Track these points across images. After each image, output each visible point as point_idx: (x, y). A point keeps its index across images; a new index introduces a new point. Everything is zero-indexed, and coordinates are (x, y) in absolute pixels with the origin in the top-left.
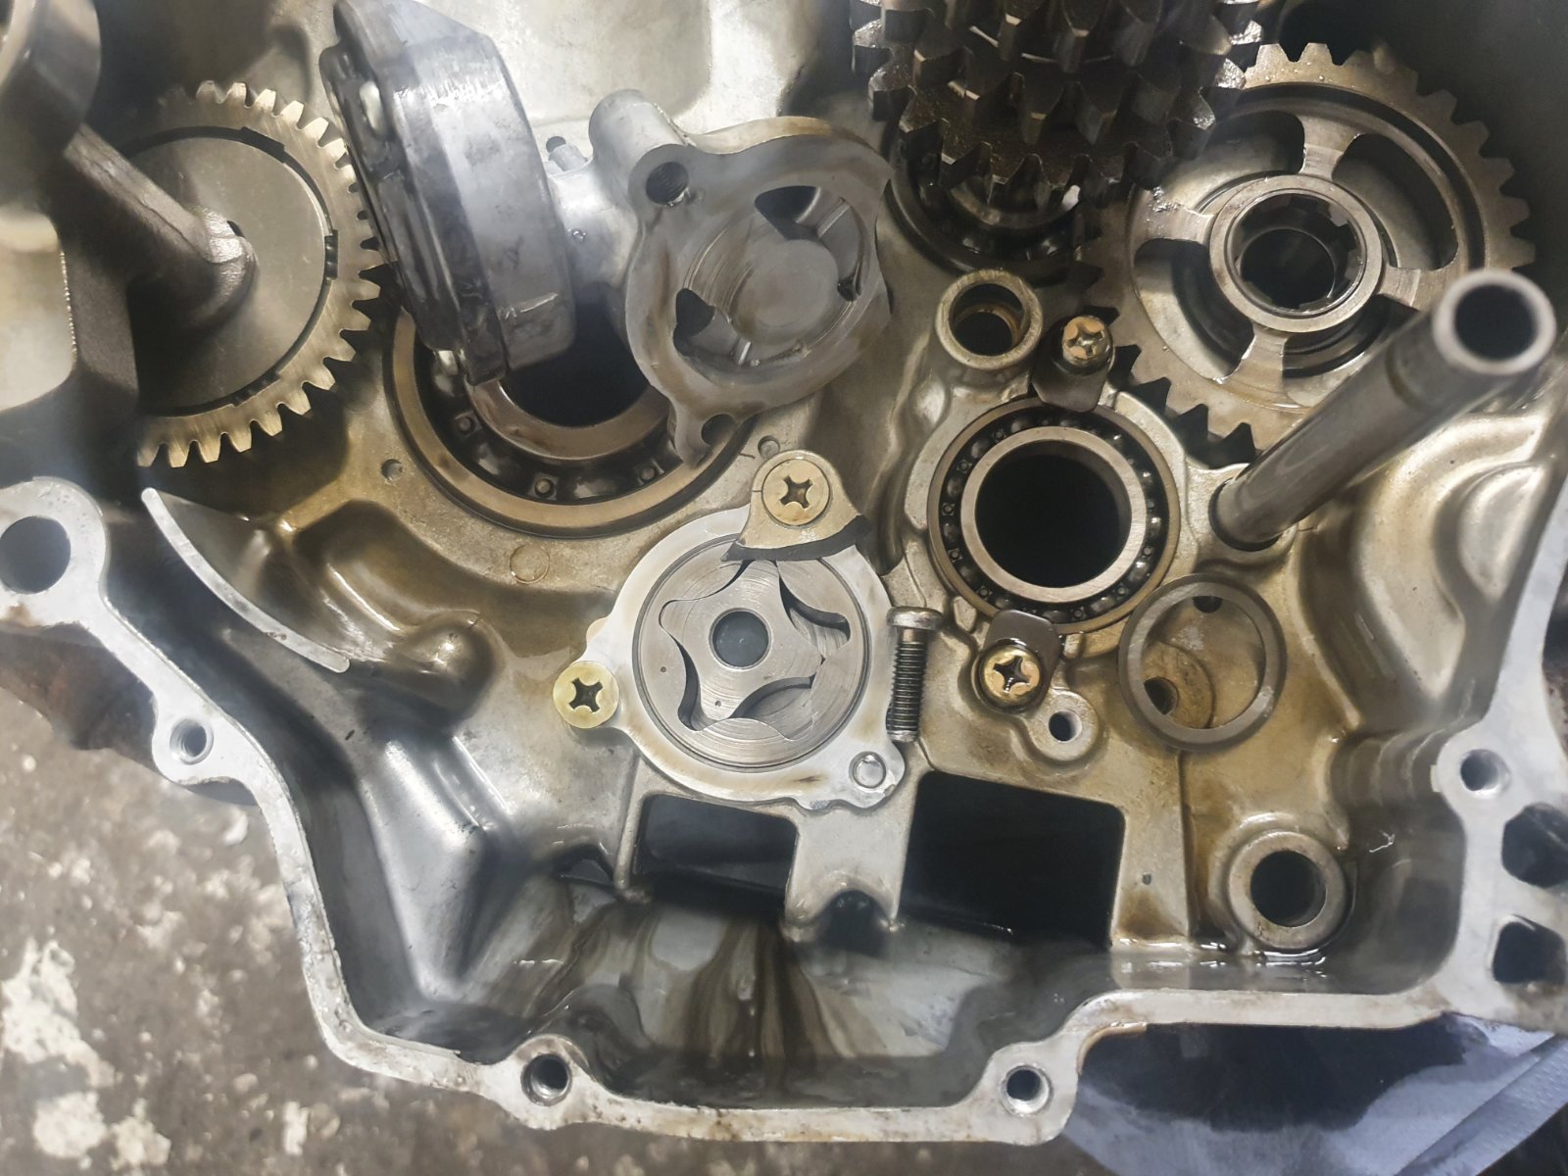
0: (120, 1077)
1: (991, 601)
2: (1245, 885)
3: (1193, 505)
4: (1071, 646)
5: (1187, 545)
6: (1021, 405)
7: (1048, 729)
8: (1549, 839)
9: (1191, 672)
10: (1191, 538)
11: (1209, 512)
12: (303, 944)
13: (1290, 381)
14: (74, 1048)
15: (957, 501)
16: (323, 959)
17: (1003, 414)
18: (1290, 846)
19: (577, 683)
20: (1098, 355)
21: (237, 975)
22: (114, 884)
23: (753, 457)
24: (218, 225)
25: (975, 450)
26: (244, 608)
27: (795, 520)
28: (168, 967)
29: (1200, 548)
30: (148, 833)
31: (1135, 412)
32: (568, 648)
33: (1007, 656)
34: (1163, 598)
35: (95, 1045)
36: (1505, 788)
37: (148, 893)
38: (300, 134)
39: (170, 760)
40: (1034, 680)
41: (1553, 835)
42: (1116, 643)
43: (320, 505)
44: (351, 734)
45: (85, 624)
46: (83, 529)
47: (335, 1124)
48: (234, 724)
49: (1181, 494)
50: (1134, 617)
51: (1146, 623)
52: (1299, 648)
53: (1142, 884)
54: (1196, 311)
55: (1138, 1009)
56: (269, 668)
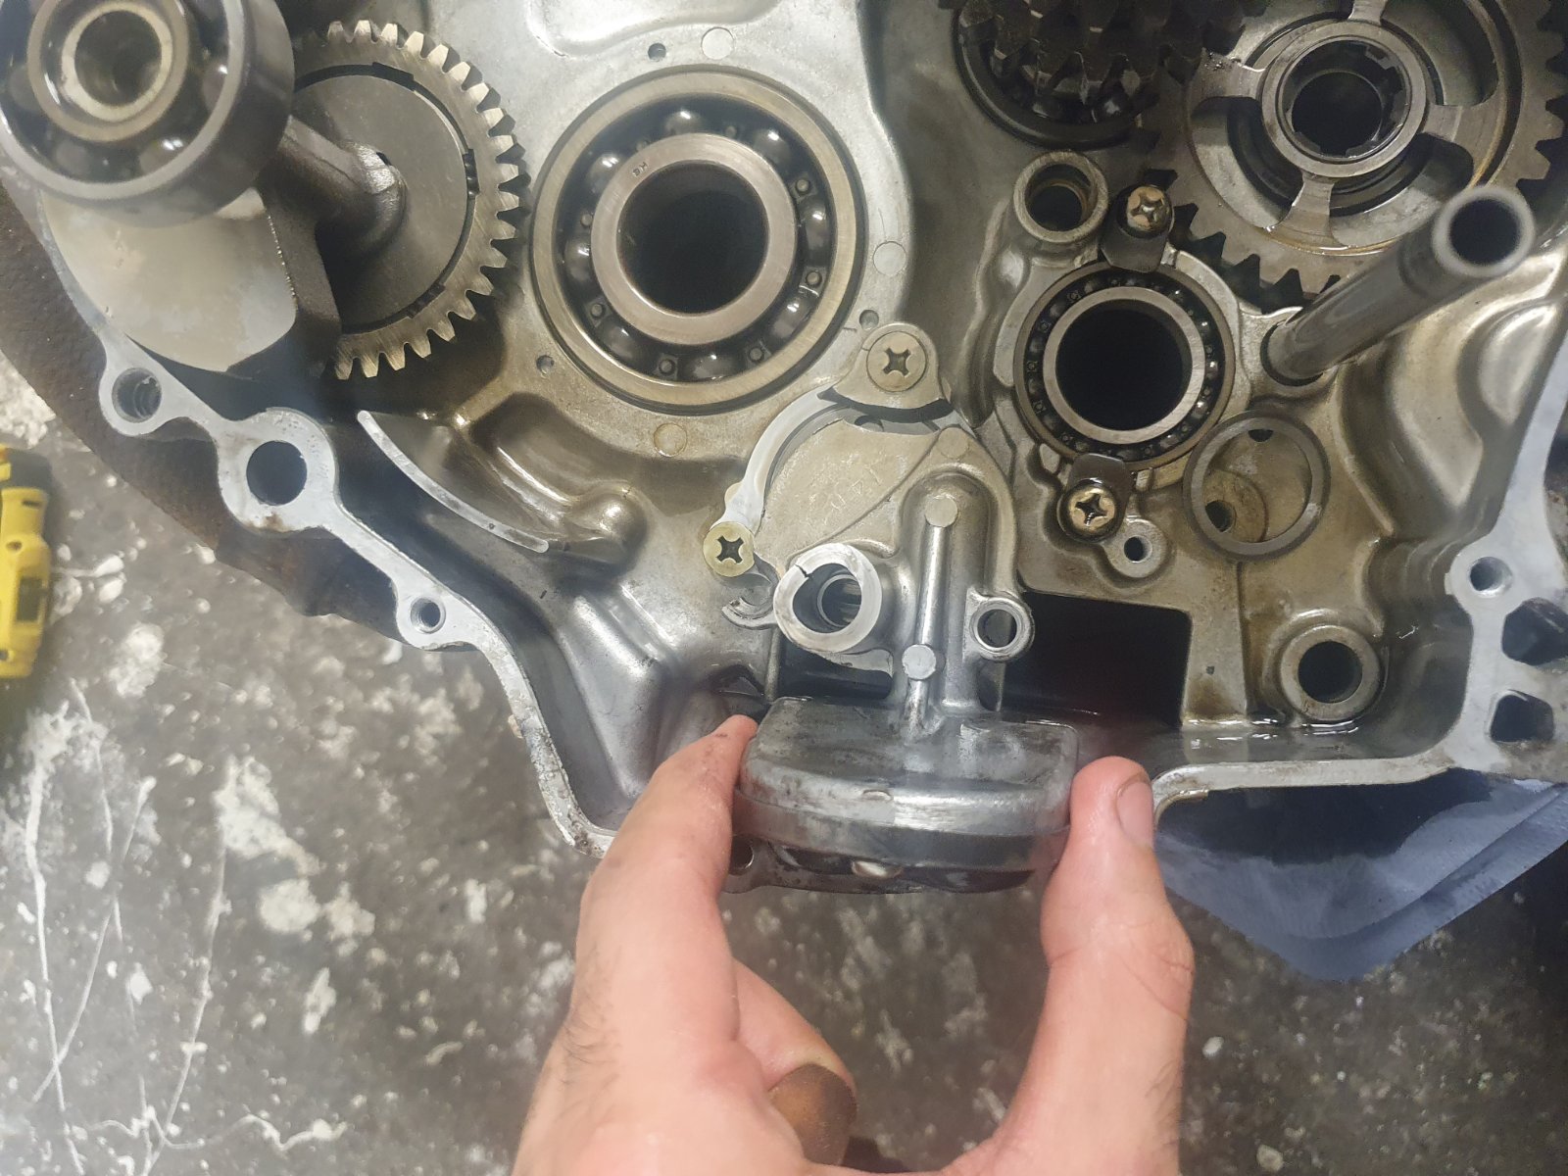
0: (325, 866)
1: (1072, 446)
2: (1294, 672)
3: (1246, 348)
4: (1142, 481)
5: (1242, 386)
6: (1093, 269)
7: (1123, 552)
8: (1549, 624)
9: (1246, 493)
10: (1245, 378)
11: (1261, 353)
12: (538, 766)
13: (1336, 219)
14: (280, 843)
15: (1040, 357)
16: (554, 776)
17: (1077, 278)
18: (1332, 637)
19: (722, 540)
20: (1159, 220)
21: (410, 777)
22: (294, 706)
23: (855, 330)
24: (371, 158)
25: (1054, 311)
26: (456, 506)
27: (897, 387)
28: (347, 773)
29: (1252, 387)
30: (315, 660)
31: (1194, 269)
32: (708, 507)
33: (1087, 494)
34: (1220, 434)
35: (300, 841)
36: (1508, 587)
37: (322, 712)
38: (425, 62)
39: (413, 632)
40: (1111, 514)
41: (1550, 622)
42: (1181, 475)
43: (488, 400)
44: (544, 593)
45: (327, 527)
46: (313, 449)
47: (509, 896)
48: (460, 599)
49: (1236, 341)
50: (1196, 452)
51: (1207, 456)
52: (1341, 468)
53: (1207, 675)
54: (1251, 160)
55: (1202, 780)
56: (467, 544)
